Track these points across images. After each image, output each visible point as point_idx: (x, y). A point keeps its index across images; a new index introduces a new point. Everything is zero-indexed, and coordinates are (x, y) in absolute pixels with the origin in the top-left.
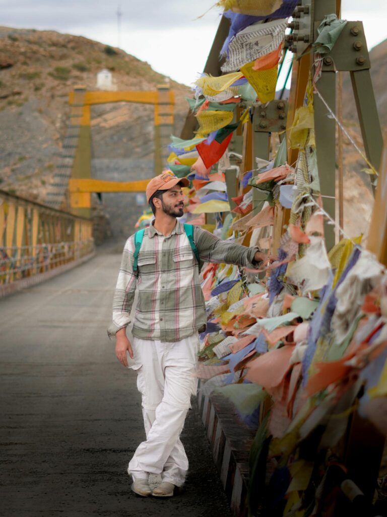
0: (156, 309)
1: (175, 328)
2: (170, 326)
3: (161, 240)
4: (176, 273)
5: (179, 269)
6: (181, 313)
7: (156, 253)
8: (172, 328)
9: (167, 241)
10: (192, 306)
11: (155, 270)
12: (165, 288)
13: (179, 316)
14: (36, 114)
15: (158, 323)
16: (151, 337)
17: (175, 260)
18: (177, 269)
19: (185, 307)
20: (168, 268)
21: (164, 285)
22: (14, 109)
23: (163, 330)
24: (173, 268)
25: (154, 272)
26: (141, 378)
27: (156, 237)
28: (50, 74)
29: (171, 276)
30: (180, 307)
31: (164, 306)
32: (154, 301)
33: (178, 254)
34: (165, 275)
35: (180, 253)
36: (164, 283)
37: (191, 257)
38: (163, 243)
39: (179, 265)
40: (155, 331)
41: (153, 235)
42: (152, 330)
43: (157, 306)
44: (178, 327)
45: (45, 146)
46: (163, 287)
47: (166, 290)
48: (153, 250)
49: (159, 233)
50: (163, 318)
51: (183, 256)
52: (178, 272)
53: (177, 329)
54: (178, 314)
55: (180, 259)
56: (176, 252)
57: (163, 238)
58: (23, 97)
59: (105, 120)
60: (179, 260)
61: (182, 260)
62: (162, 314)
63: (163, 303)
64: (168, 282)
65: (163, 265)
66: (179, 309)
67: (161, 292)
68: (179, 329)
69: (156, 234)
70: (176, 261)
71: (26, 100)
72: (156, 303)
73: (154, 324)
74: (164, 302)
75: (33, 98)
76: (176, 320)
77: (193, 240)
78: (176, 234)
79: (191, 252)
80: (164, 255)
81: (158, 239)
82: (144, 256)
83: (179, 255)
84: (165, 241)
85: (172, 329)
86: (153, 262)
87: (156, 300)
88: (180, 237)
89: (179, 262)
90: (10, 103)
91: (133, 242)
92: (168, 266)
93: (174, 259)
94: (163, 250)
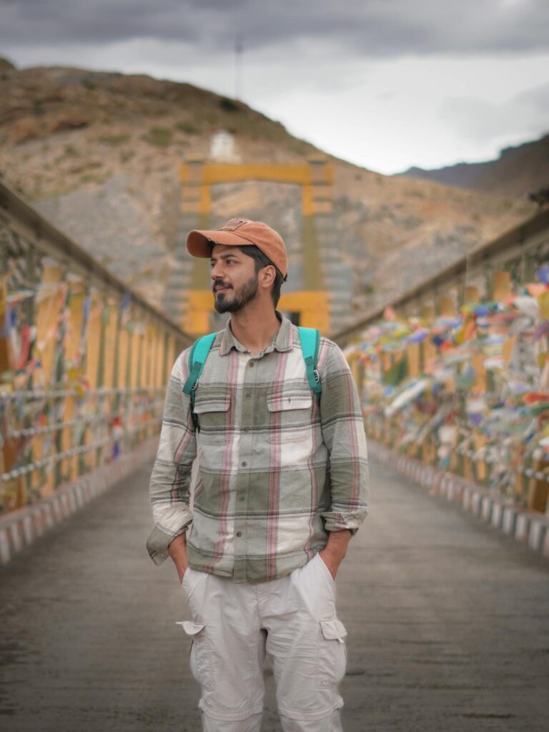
0: (229, 512)
1: (268, 552)
2: (257, 549)
3: (243, 361)
4: (272, 435)
5: (279, 428)
6: (281, 524)
7: (231, 389)
8: (261, 552)
9: (255, 364)
10: (309, 508)
11: (227, 426)
12: (248, 467)
13: (276, 528)
14: (125, 196)
15: (231, 540)
16: (212, 569)
17: (271, 408)
18: (274, 428)
19: (293, 509)
20: (255, 423)
21: (245, 460)
22: (92, 188)
23: (240, 556)
24: (266, 425)
25: (225, 429)
26: (200, 653)
27: (235, 353)
28: (144, 138)
29: (260, 442)
30: (280, 510)
31: (244, 505)
32: (225, 493)
33: (278, 394)
34: (248, 439)
35: (284, 393)
36: (246, 455)
37: (308, 404)
38: (246, 368)
39: (280, 418)
40: (224, 557)
41: (228, 350)
42: (218, 554)
43: (232, 504)
44: (273, 552)
45: (139, 242)
46: (244, 464)
47: (250, 469)
48: (225, 382)
49: (241, 348)
50: (243, 531)
51: (289, 400)
52: (277, 435)
53: (271, 555)
54: (274, 524)
55: (282, 405)
56: (274, 390)
57: (248, 358)
58: (103, 171)
59: (223, 206)
60: (279, 409)
61: (285, 408)
62: (241, 522)
63: (242, 499)
64: (254, 453)
65: (245, 416)
66: (277, 514)
67: (240, 475)
68: (276, 554)
69: (234, 349)
70: (274, 410)
71: (109, 174)
72: (229, 497)
73: (224, 541)
74: (246, 496)
75: (119, 172)
76: (271, 537)
77: (315, 368)
78: (276, 351)
79: (309, 392)
80: (248, 396)
81: (238, 359)
82: (207, 393)
83: (281, 397)
84: (251, 364)
85: (260, 556)
86: (223, 407)
87: (228, 491)
88: (286, 359)
89: (280, 412)
90: (86, 179)
91: (187, 361)
92: (255, 419)
93: (269, 406)
94: (244, 384)
